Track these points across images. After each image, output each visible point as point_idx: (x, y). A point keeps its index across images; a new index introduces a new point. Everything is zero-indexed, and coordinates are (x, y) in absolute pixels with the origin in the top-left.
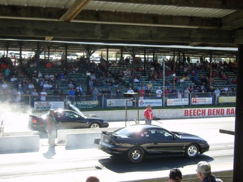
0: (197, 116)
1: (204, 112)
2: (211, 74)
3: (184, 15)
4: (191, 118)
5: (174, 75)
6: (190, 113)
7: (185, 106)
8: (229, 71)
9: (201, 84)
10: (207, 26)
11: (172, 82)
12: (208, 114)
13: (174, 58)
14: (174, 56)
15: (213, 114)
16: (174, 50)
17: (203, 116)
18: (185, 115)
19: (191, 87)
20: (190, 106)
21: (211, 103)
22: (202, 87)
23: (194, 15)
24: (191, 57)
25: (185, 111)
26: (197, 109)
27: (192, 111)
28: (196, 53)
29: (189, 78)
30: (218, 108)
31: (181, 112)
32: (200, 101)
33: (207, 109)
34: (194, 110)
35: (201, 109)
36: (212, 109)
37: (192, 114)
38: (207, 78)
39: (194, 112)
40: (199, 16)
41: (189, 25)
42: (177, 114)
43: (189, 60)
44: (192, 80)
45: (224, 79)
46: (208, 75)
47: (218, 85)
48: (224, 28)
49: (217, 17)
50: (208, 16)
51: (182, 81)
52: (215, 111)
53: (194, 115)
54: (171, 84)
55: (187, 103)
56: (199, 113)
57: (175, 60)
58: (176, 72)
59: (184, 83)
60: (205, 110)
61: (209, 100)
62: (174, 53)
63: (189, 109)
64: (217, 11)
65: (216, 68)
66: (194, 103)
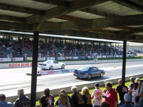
0: (15, 67)
1: (19, 65)
2: (23, 46)
3: (7, 15)
4: (12, 68)
5: (4, 46)
6: (12, 65)
7: (10, 62)
8: (31, 45)
9: (18, 51)
10: (18, 21)
11: (3, 49)
12: (21, 66)
13: (4, 37)
14: (4, 36)
15: (24, 66)
16: (4, 33)
17: (18, 67)
18: (9, 66)
19: (13, 52)
20: (12, 62)
21: (23, 60)
22: (19, 53)
23: (12, 15)
24: (13, 37)
25: (10, 64)
26: (15, 63)
27: (13, 65)
28: (16, 35)
29: (11, 48)
30: (26, 63)
31: (7, 65)
32: (17, 59)
33: (21, 63)
34: (14, 64)
35: (17, 63)
36: (23, 63)
37: (13, 66)
38: (21, 48)
39: (14, 65)
40: (14, 16)
41: (9, 20)
42: (5, 66)
43: (12, 38)
44: (14, 48)
45: (29, 49)
46: (22, 46)
47: (26, 52)
48: (27, 23)
49: (24, 17)
50: (19, 16)
51: (8, 49)
52: (25, 64)
53: (14, 66)
54: (2, 51)
55: (10, 60)
56: (17, 65)
57: (5, 38)
58: (5, 44)
59: (9, 50)
60: (20, 64)
61: (22, 59)
62: (4, 35)
63: (11, 64)
64: (24, 14)
65: (26, 43)
66: (14, 60)
